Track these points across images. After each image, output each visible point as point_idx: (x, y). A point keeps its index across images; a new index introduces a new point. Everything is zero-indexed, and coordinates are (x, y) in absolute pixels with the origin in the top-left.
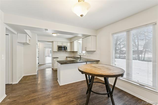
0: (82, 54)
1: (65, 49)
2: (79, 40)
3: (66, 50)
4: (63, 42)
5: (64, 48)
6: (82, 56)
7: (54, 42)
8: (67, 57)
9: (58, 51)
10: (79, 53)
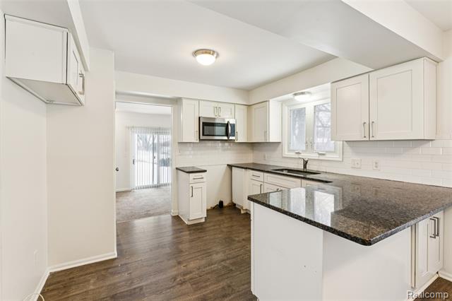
0: (315, 156)
1: (227, 134)
2: (303, 93)
3: (231, 138)
4: (220, 105)
5: (224, 128)
6: (315, 163)
7: (184, 101)
8: (230, 166)
9: (200, 140)
10: (289, 151)
